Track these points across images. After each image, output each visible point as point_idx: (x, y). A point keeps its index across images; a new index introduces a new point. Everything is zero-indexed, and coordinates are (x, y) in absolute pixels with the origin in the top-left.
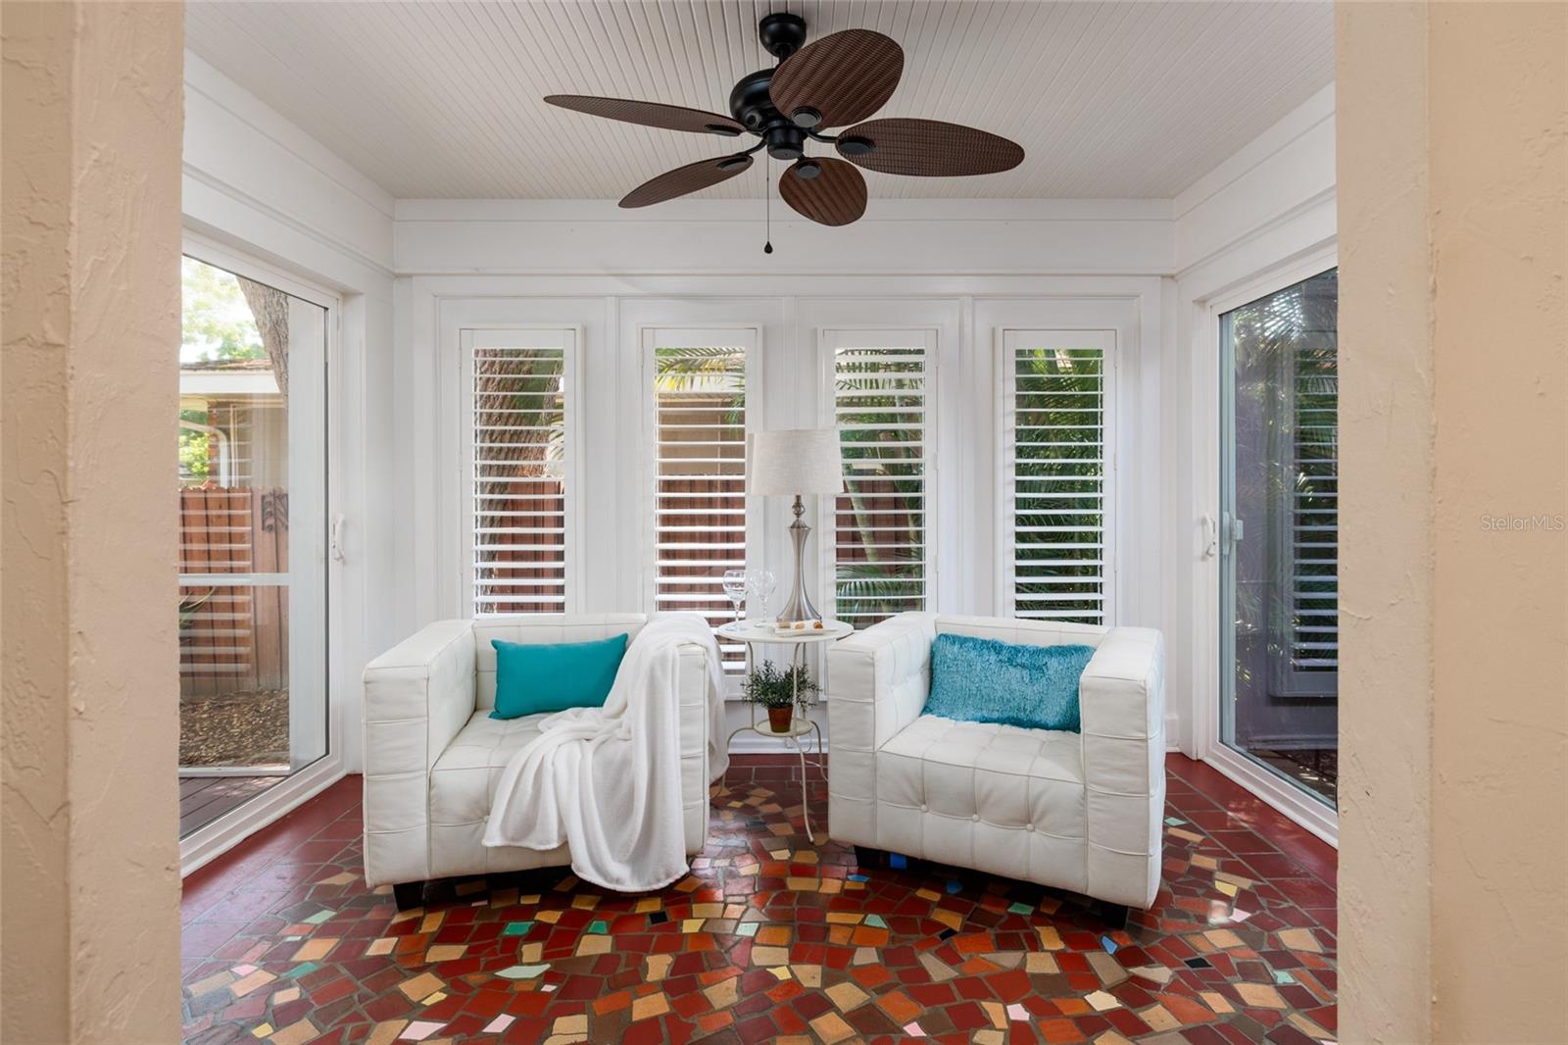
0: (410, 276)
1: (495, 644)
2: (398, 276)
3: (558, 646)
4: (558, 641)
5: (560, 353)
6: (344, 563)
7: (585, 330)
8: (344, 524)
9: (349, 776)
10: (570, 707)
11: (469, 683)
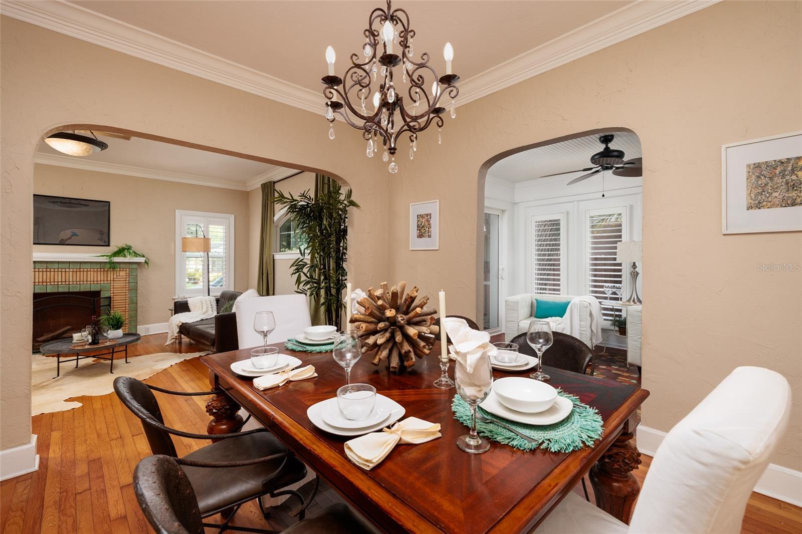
0: (518, 203)
1: (536, 300)
2: (515, 203)
3: (553, 302)
4: (553, 301)
5: (559, 220)
6: (503, 279)
7: (568, 213)
8: (503, 269)
9: (503, 333)
10: (558, 316)
11: (530, 309)
